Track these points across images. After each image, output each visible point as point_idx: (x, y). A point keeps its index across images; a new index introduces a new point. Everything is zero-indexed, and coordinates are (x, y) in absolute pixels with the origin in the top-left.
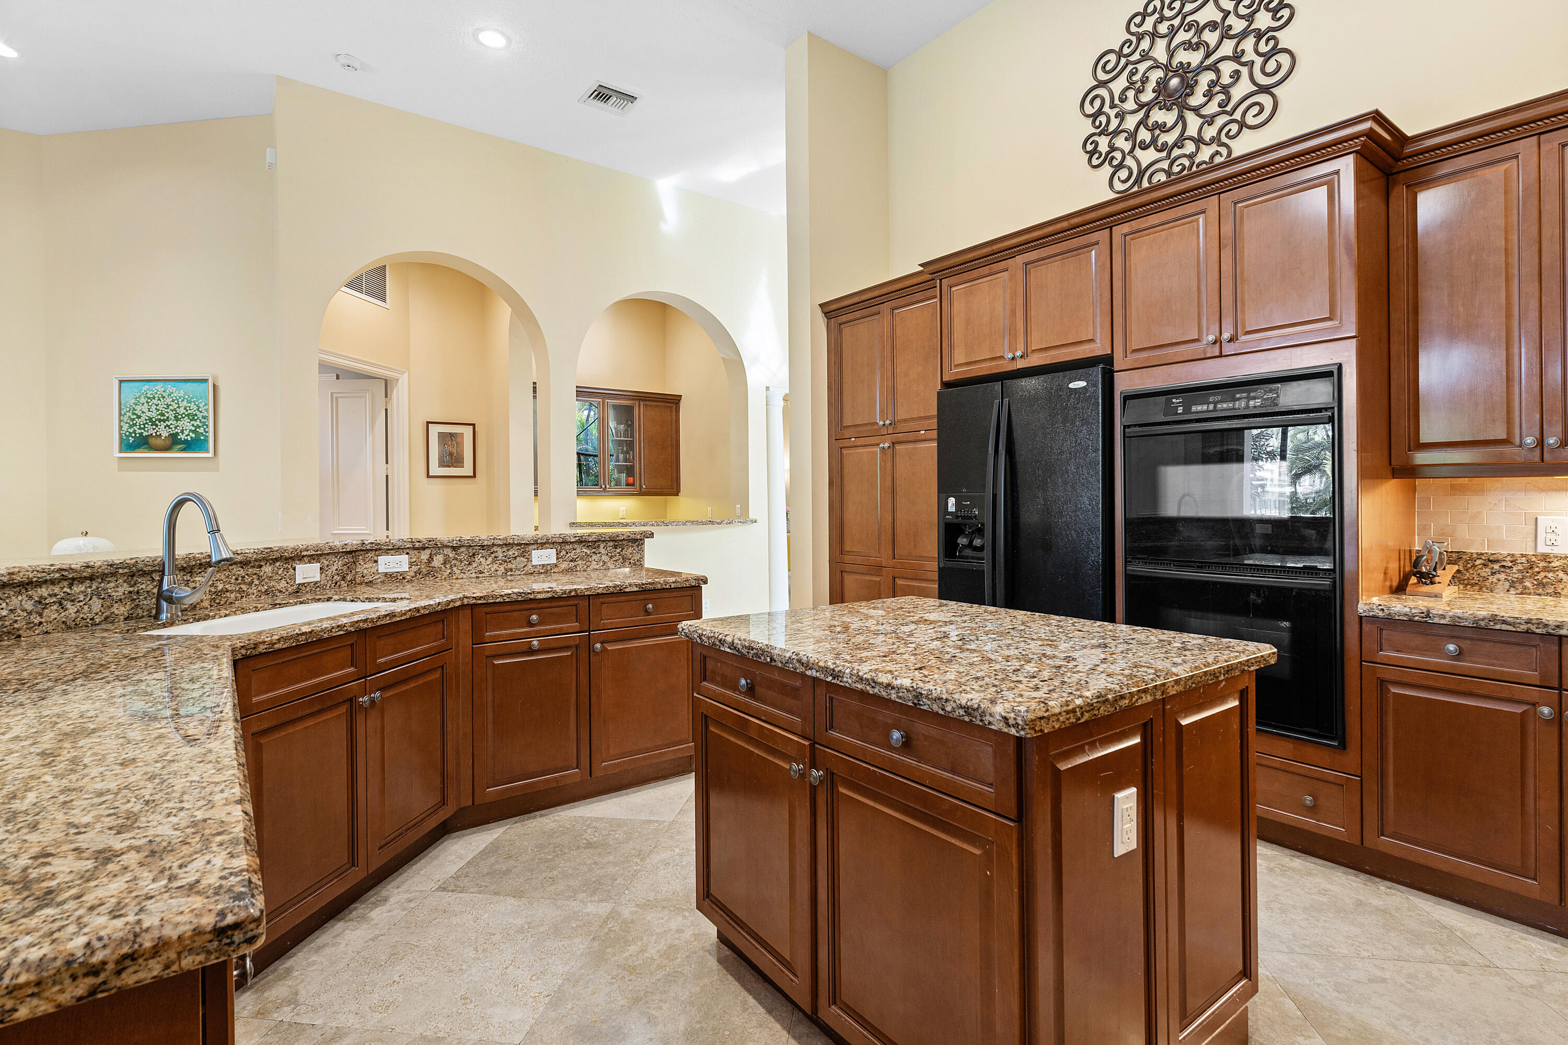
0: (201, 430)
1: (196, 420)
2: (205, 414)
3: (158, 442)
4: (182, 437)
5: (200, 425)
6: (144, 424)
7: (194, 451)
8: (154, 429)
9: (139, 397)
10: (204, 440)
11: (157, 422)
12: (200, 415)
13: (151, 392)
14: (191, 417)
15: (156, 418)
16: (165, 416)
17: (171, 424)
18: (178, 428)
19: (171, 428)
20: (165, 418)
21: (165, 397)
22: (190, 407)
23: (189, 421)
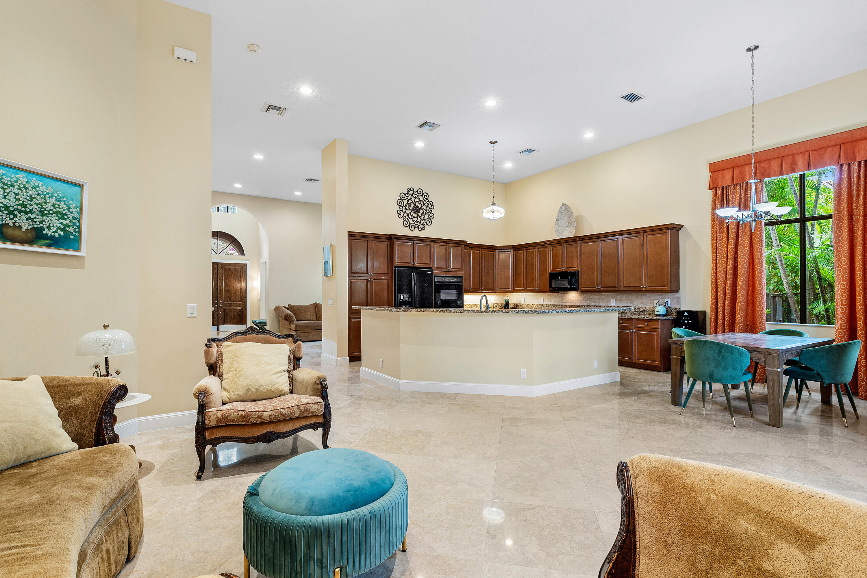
0: (71, 230)
1: (65, 219)
2: (76, 215)
3: (17, 233)
4: (49, 233)
5: (70, 224)
7: (61, 247)
8: (10, 219)
10: (74, 239)
11: (16, 212)
12: (71, 216)
13: (9, 179)
14: (59, 215)
15: (16, 207)
16: (27, 207)
17: (35, 218)
18: (44, 223)
19: (35, 222)
20: (28, 210)
21: (28, 189)
22: (59, 205)
23: (57, 218)
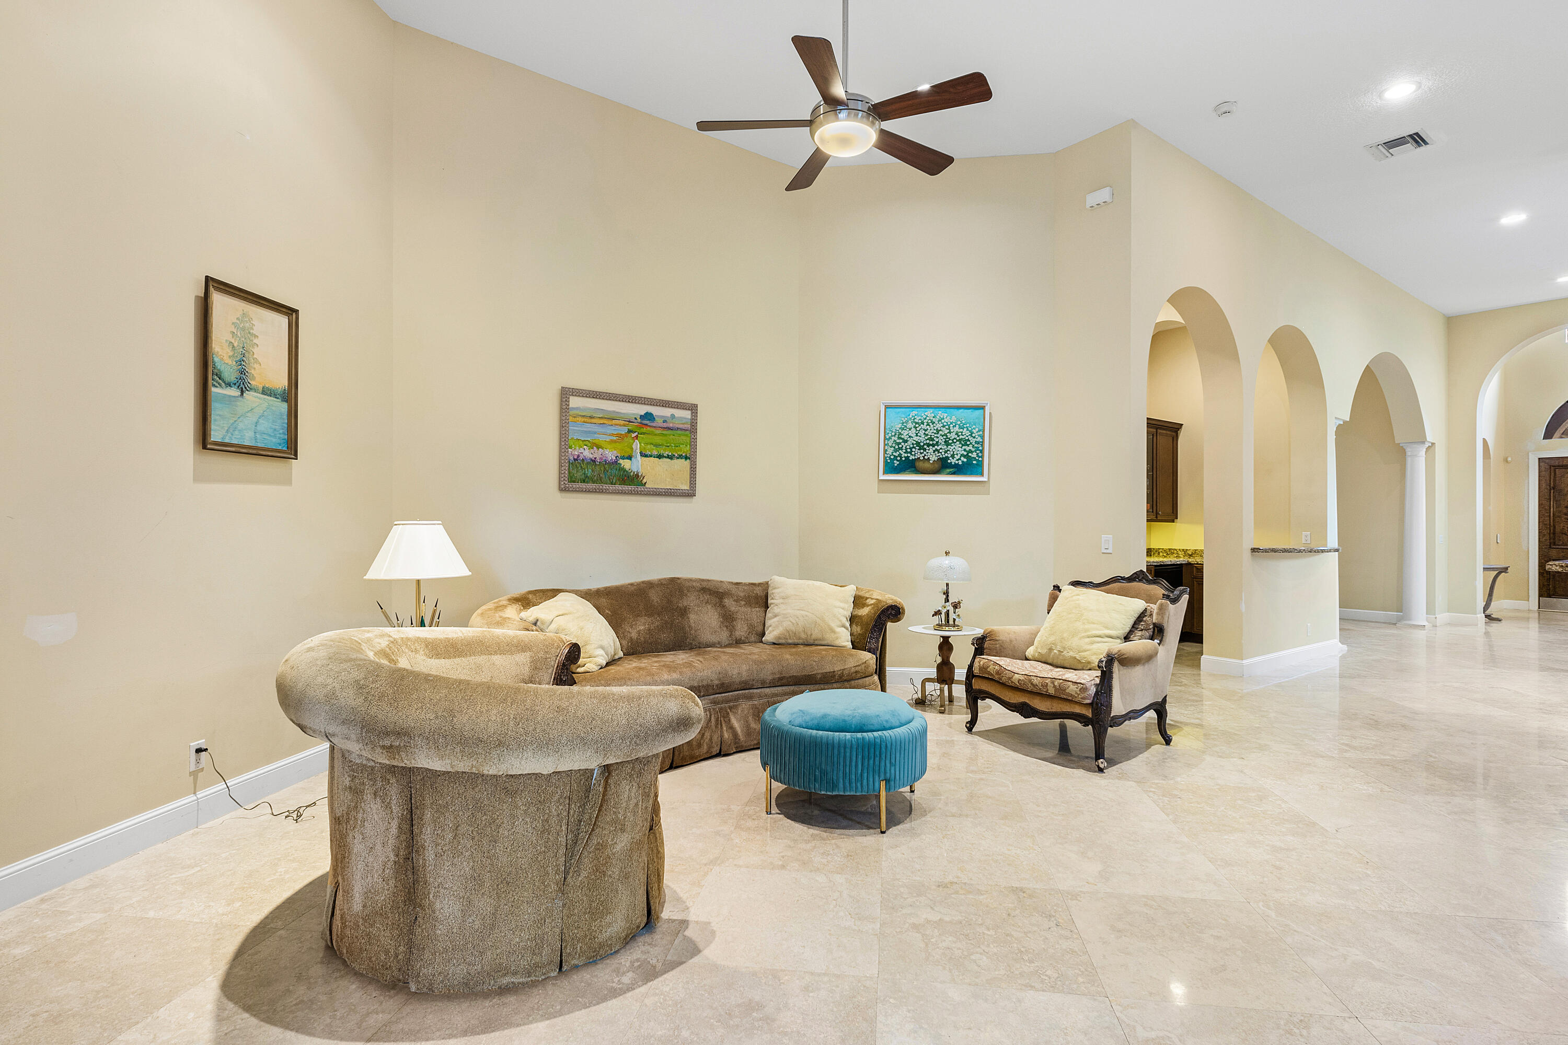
0: (974, 455)
1: (968, 445)
2: (979, 439)
3: (926, 465)
4: (953, 461)
5: (973, 450)
6: (911, 449)
7: (965, 474)
8: (921, 453)
9: (907, 422)
10: (977, 465)
11: (925, 447)
12: (973, 441)
13: (920, 418)
14: (963, 442)
15: (925, 442)
16: (934, 440)
17: (941, 449)
18: (948, 452)
19: (941, 453)
20: (935, 442)
21: (934, 423)
22: (962, 432)
23: (960, 446)
